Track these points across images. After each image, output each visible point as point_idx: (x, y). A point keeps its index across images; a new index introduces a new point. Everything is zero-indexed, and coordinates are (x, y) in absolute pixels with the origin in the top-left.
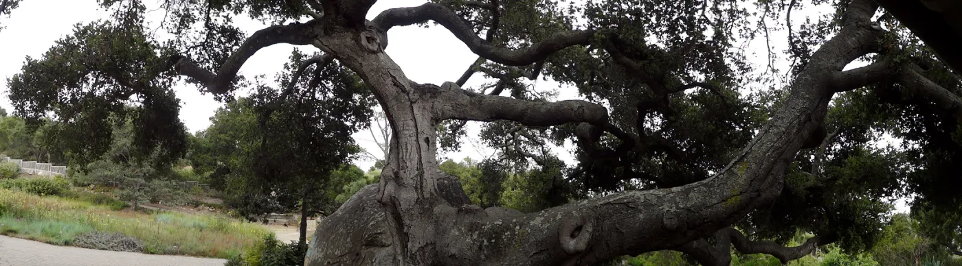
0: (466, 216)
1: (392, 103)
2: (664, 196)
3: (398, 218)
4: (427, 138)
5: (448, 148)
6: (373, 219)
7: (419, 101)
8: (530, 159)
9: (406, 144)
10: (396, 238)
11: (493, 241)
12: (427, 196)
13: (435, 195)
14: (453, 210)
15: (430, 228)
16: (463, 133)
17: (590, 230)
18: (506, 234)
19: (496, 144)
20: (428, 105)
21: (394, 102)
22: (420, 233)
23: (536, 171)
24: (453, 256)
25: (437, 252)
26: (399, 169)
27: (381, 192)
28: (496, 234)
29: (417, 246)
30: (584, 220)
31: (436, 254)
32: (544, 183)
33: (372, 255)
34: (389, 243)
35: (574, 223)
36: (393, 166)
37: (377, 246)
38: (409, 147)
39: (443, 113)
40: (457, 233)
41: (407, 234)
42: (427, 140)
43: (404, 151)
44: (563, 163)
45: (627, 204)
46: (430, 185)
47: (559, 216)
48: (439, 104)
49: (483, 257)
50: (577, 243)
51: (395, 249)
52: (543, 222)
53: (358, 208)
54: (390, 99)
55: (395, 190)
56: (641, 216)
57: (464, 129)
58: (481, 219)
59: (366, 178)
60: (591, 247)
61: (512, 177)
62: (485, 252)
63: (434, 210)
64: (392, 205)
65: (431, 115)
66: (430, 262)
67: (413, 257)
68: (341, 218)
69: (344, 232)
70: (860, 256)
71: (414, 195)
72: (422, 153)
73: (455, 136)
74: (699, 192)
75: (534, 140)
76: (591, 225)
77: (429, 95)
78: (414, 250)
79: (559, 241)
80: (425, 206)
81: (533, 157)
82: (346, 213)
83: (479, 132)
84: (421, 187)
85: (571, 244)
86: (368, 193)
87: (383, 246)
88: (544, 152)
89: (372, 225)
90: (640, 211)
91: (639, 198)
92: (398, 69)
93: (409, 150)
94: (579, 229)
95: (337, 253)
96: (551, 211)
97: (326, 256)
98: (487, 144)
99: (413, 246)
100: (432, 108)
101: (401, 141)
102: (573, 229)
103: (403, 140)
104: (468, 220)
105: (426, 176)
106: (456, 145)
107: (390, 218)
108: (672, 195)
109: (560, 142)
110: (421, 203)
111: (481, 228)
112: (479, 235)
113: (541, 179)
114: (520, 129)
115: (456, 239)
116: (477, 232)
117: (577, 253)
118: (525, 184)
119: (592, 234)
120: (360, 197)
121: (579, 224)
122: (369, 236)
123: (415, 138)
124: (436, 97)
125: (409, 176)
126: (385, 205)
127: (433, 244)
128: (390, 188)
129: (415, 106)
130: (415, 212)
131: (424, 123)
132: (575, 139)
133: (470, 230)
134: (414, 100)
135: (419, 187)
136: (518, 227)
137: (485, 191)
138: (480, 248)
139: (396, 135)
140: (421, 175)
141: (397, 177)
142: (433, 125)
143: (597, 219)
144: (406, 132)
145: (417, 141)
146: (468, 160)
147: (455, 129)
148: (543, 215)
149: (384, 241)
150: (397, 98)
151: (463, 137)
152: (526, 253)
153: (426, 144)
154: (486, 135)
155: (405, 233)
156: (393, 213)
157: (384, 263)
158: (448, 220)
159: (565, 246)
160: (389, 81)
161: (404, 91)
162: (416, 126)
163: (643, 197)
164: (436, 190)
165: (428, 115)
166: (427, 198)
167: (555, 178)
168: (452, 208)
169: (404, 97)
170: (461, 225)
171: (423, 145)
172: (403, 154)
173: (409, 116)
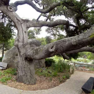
3: (18, 49)
11: (36, 51)
12: (25, 44)
13: (27, 44)
15: (25, 50)
18: (39, 50)
20: (26, 24)
22: (23, 51)
25: (26, 55)
27: (15, 43)
29: (22, 54)
30: (53, 45)
36: (18, 38)
42: (25, 32)
45: (63, 41)
46: (26, 41)
47: (49, 45)
52: (46, 47)
56: (67, 43)
62: (35, 53)
64: (17, 46)
66: (25, 57)
69: (11, 53)
71: (22, 44)
72: (24, 35)
77: (26, 22)
78: (22, 55)
79: (48, 50)
80: (24, 46)
84: (24, 42)
85: (51, 50)
92: (18, 16)
93: (21, 34)
94: (53, 47)
95: (10, 58)
97: (7, 59)
99: (21, 54)
102: (51, 47)
103: (19, 32)
104: (32, 48)
112: (33, 50)
115: (29, 51)
119: (55, 48)
123: (22, 31)
124: (28, 22)
125: (21, 40)
127: (25, 53)
128: (17, 42)
129: (22, 24)
130: (22, 47)
131: (24, 28)
136: (41, 48)
140: (24, 40)
141: (18, 40)
142: (27, 29)
144: (20, 30)
152: (43, 53)
155: (20, 51)
158: (28, 48)
160: (16, 19)
162: (22, 29)
163: (67, 39)
165: (26, 26)
169: (19, 22)
171: (24, 33)
172: (19, 35)
173: (21, 26)
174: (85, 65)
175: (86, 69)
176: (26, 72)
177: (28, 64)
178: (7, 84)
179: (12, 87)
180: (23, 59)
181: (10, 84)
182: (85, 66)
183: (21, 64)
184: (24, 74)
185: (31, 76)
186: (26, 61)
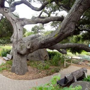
7: (18, 22)
12: (18, 40)
18: (23, 46)
20: (20, 23)
45: (37, 39)
48: (22, 22)
62: (20, 49)
71: (16, 40)
74: (50, 35)
99: (15, 49)
103: (14, 30)
105: (19, 36)
112: (20, 46)
121: (29, 44)
125: (15, 37)
129: (16, 23)
130: (16, 43)
135: (17, 38)
136: (25, 45)
141: (13, 37)
144: (15, 28)
145: (17, 30)
150: (12, 22)
152: (25, 49)
153: (19, 30)
160: (10, 18)
161: (14, 20)
162: (17, 27)
169: (14, 21)
176: (17, 64)
178: (2, 73)
179: (4, 75)
180: (16, 53)
181: (4, 73)
183: (15, 57)
184: (16, 65)
185: (21, 67)
186: (18, 55)
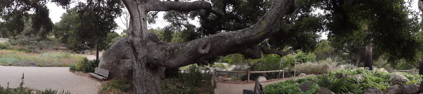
0: (160, 45)
1: (130, 5)
2: (236, 33)
3: (134, 48)
4: (144, 18)
5: (151, 23)
6: (124, 50)
7: (140, 4)
8: (182, 25)
9: (136, 21)
10: (133, 55)
11: (171, 53)
12: (144, 39)
13: (147, 39)
14: (155, 44)
15: (146, 51)
16: (157, 17)
17: (210, 46)
18: (176, 50)
19: (169, 21)
20: (144, 6)
21: (131, 5)
22: (142, 53)
23: (185, 30)
24: (155, 59)
25: (149, 58)
26: (133, 30)
27: (127, 39)
28: (172, 50)
29: (141, 57)
30: (207, 43)
31: (148, 59)
32: (188, 34)
33: (124, 62)
34: (130, 57)
35: (203, 44)
36: (131, 29)
37: (126, 58)
38: (137, 22)
39: (149, 9)
40: (157, 51)
41: (137, 53)
42: (144, 19)
43: (135, 23)
44: (195, 26)
45: (222, 37)
46: (145, 36)
47: (197, 42)
49: (167, 58)
50: (205, 51)
51: (132, 59)
52: (190, 45)
53: (118, 46)
54: (129, 3)
55: (132, 38)
56: (227, 41)
57: (157, 15)
58: (165, 46)
59: (120, 36)
60: (210, 52)
61: (175, 33)
62: (168, 57)
63: (147, 44)
64: (131, 44)
65: (145, 10)
66: (146, 62)
67: (140, 61)
68: (112, 50)
69: (113, 54)
70: (310, 54)
71: (139, 39)
72: (142, 24)
73: (154, 18)
74: (249, 31)
75: (183, 18)
76: (210, 44)
77: (144, 2)
78: (140, 58)
79: (197, 51)
80: (143, 43)
81: (184, 24)
82: (114, 48)
83: (163, 17)
84: (142, 36)
85: (203, 51)
86: (122, 40)
87: (128, 58)
88: (188, 23)
89: (124, 52)
90: (227, 39)
91: (226, 35)
93: (137, 23)
94: (205, 46)
96: (193, 41)
97: (107, 63)
98: (166, 21)
99: (140, 57)
100: (145, 7)
101: (134, 20)
102: (203, 46)
103: (135, 19)
104: (161, 46)
105: (144, 32)
106: (154, 22)
107: (131, 48)
108: (238, 33)
109: (193, 19)
110: (142, 42)
111: (166, 49)
112: (165, 51)
113: (187, 32)
114: (178, 14)
115: (157, 53)
116: (164, 51)
117: (205, 54)
118: (181, 35)
119: (210, 47)
120: (119, 42)
121: (205, 44)
122: (123, 55)
123: (139, 18)
124: (147, 3)
125: (137, 33)
126: (128, 43)
127: (147, 56)
128: (130, 37)
129: (139, 6)
130: (140, 45)
131: (142, 13)
132: (199, 16)
133: (162, 50)
134: (138, 4)
136: (181, 48)
137: (166, 38)
138: (166, 55)
139: (132, 18)
140: (142, 32)
141: (133, 33)
142: (145, 13)
143: (212, 42)
144: (136, 16)
145: (140, 19)
146: (159, 28)
147: (154, 15)
148: (190, 43)
149: (128, 57)
151: (157, 19)
152: (185, 56)
154: (165, 17)
155: (136, 53)
156: (131, 46)
157: (129, 64)
158: (152, 47)
159: (200, 52)
162: (139, 14)
163: (228, 34)
164: (147, 37)
165: (144, 10)
166: (144, 40)
167: (192, 32)
168: (154, 43)
169: (135, 2)
170: (158, 48)
171: (142, 21)
172: (135, 24)
173: (137, 10)
174: (225, 73)
175: (227, 79)
177: (151, 75)
180: (143, 66)
182: (226, 75)
183: (140, 74)
186: (147, 70)
